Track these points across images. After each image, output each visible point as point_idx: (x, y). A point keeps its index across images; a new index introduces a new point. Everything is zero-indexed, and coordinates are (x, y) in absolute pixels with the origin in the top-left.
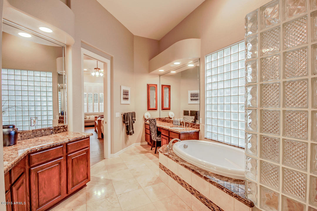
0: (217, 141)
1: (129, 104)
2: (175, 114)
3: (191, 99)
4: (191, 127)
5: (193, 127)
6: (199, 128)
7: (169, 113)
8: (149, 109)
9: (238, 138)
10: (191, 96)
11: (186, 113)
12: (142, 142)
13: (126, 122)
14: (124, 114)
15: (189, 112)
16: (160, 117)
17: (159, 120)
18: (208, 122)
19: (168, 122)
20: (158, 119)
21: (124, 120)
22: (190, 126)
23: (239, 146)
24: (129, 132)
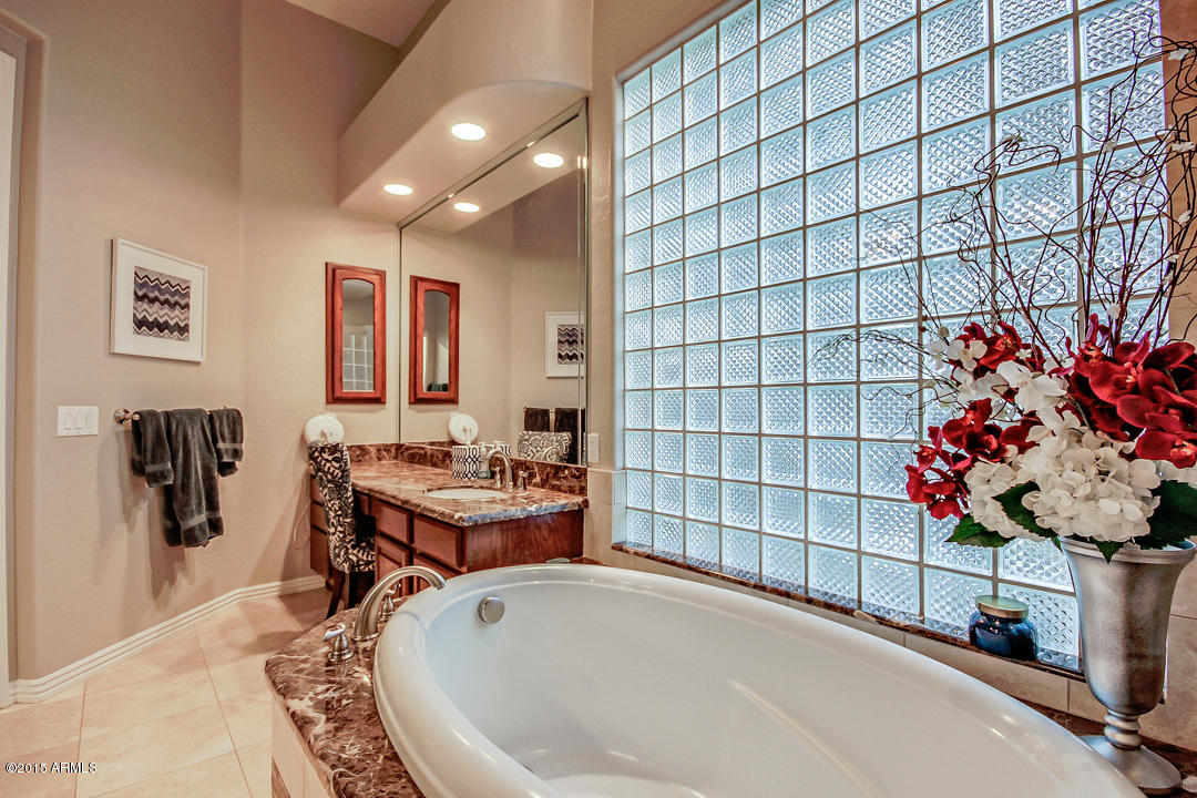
0: (679, 566)
1: (198, 363)
2: (479, 428)
3: (560, 356)
4: (543, 485)
5: (553, 487)
6: (583, 491)
7: (449, 420)
8: (335, 397)
9: (806, 542)
10: (560, 342)
11: (536, 420)
12: (291, 578)
13: (150, 468)
14: (137, 417)
15: (552, 417)
16: (402, 442)
17: (396, 458)
18: (632, 453)
19: (434, 465)
20: (388, 451)
21: (137, 457)
22: (537, 479)
23: (811, 595)
24: (177, 527)
